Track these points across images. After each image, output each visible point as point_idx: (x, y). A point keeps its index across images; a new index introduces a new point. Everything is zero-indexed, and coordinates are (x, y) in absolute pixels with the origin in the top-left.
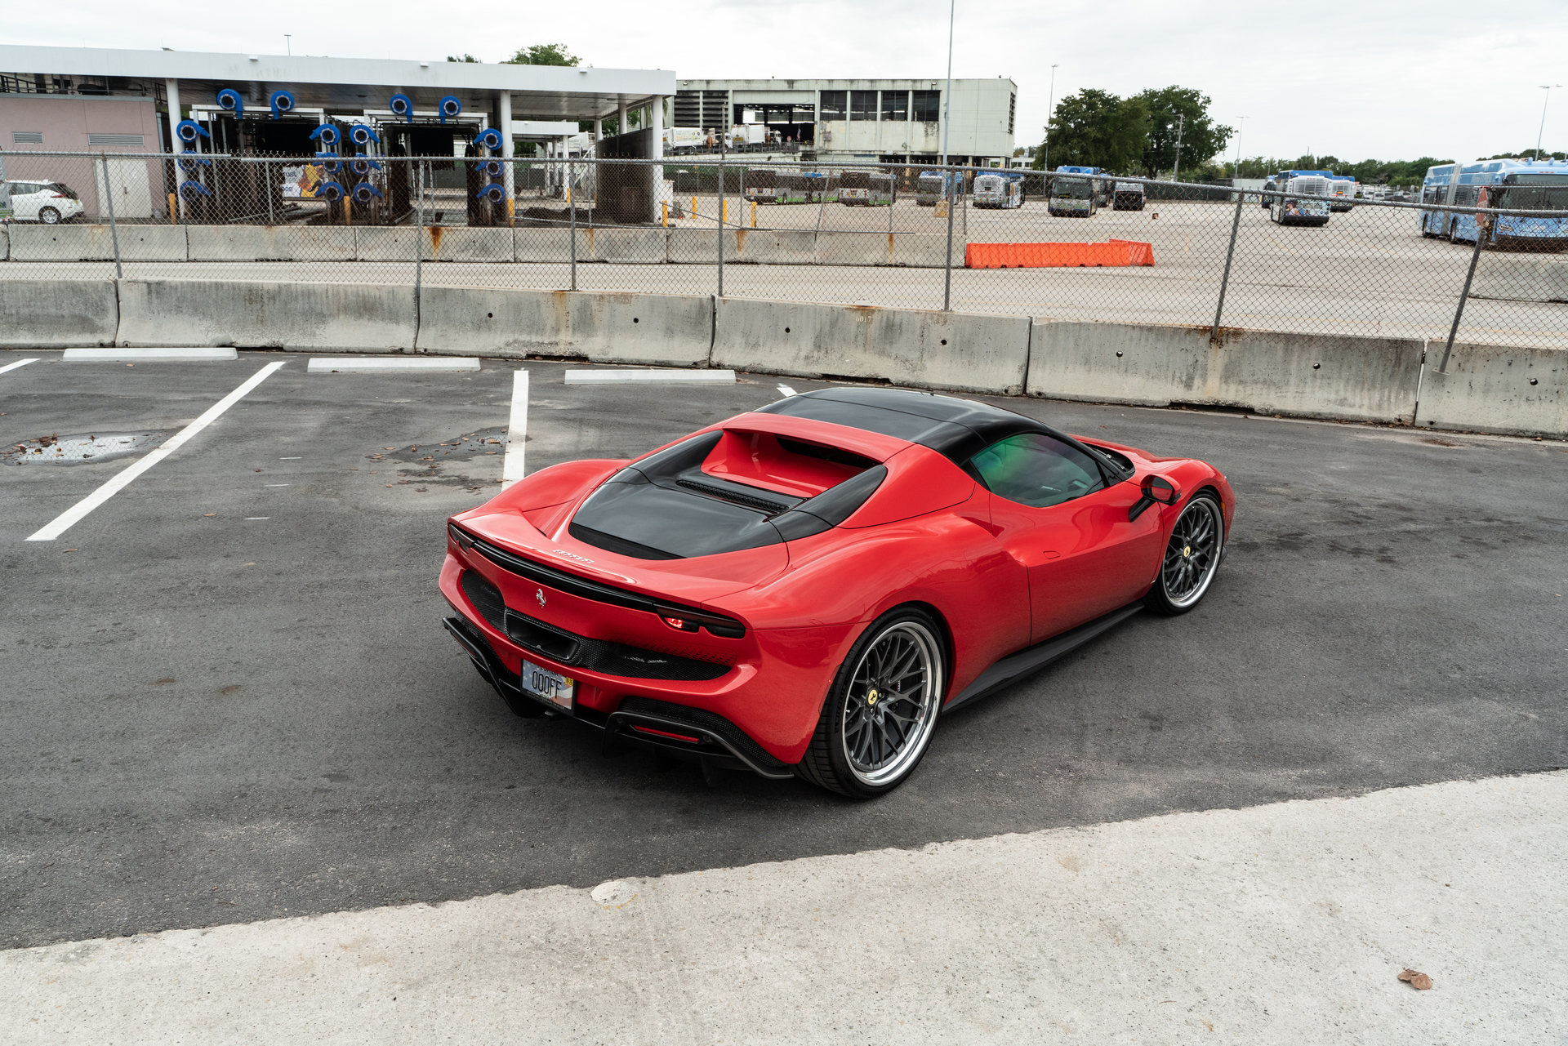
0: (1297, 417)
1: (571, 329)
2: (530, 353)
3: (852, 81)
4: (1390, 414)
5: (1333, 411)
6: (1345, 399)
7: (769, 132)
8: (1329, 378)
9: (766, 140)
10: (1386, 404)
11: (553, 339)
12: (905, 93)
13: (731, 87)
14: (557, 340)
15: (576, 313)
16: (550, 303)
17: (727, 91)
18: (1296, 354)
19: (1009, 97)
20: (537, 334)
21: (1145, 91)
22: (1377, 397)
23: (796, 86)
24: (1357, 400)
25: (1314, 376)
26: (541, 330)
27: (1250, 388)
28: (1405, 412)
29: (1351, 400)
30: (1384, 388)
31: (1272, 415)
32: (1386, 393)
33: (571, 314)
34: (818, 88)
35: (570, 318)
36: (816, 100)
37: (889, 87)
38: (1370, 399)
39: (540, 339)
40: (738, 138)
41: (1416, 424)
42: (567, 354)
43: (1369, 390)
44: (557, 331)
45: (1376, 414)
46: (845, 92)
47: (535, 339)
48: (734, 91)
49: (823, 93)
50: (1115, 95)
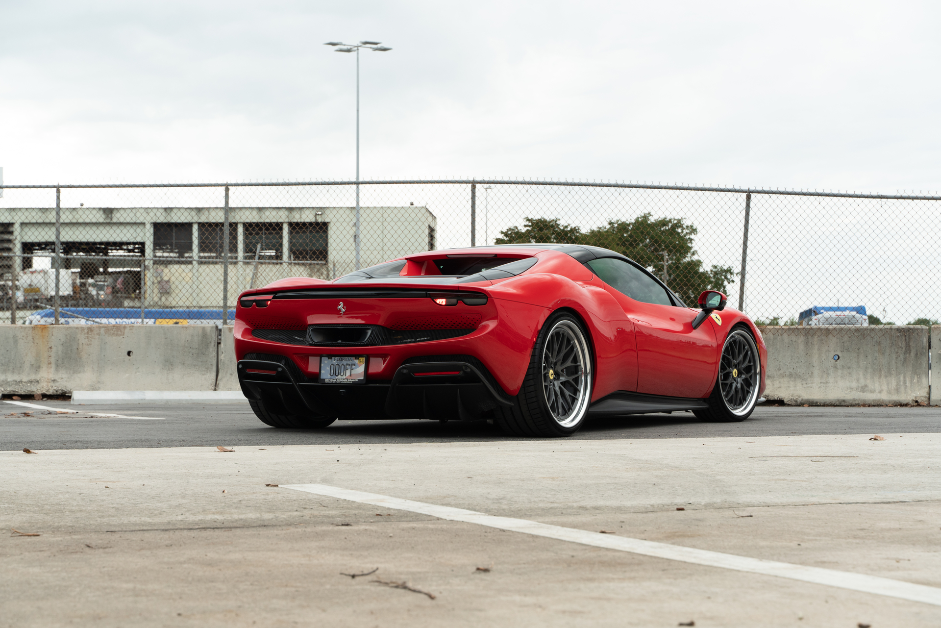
0: (825, 405)
1: (53, 366)
2: (6, 393)
3: (199, 210)
4: (908, 396)
5: (856, 397)
6: (866, 386)
7: (78, 281)
8: (849, 368)
9: (74, 292)
10: (902, 388)
11: (33, 377)
12: (278, 226)
13: (17, 219)
14: (38, 377)
15: (60, 348)
16: (30, 338)
17: (11, 224)
18: (816, 347)
19: (427, 231)
20: (13, 372)
21: (610, 223)
22: (894, 383)
23: (117, 217)
24: (877, 386)
25: (835, 367)
26: (18, 368)
27: (778, 382)
28: (920, 393)
29: (871, 386)
30: (900, 374)
31: (801, 404)
32: (902, 378)
33: (54, 349)
34: (149, 219)
35: (53, 354)
36: (147, 236)
37: (254, 218)
38: (888, 384)
39: (17, 378)
40: (31, 289)
41: (931, 404)
42: (51, 392)
43: (886, 377)
44: (37, 368)
45: (895, 398)
46: (190, 225)
47: (10, 378)
48: (22, 224)
49: (157, 226)
50: (573, 226)
